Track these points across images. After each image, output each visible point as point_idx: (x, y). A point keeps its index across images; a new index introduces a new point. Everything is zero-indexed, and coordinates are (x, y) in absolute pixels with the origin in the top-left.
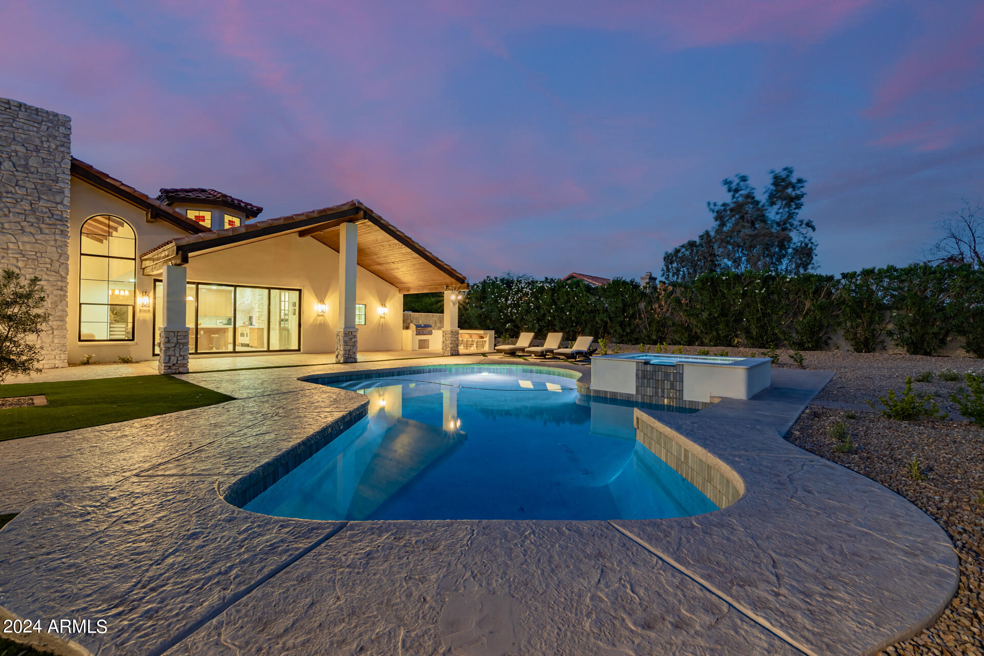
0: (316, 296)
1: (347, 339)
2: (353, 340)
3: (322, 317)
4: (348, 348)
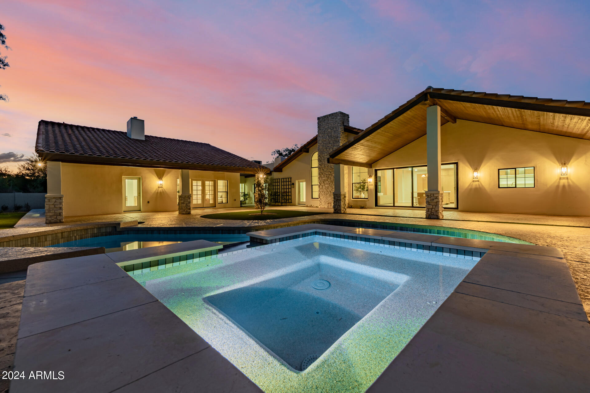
0: (471, 166)
1: (429, 199)
2: (435, 200)
3: (477, 183)
4: (431, 207)
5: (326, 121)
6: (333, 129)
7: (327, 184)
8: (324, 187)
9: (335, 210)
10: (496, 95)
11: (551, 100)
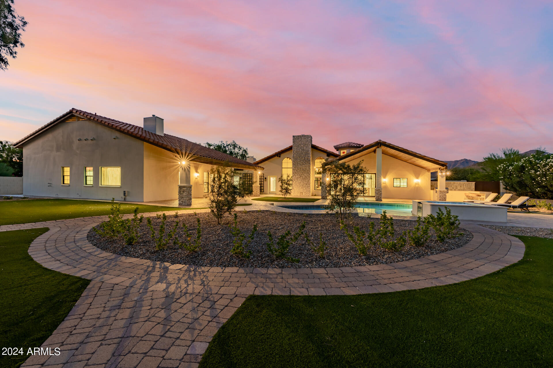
3: (385, 184)
5: (300, 139)
6: (305, 145)
7: (300, 180)
8: (297, 182)
9: (322, 197)
10: (407, 150)
11: (425, 156)
